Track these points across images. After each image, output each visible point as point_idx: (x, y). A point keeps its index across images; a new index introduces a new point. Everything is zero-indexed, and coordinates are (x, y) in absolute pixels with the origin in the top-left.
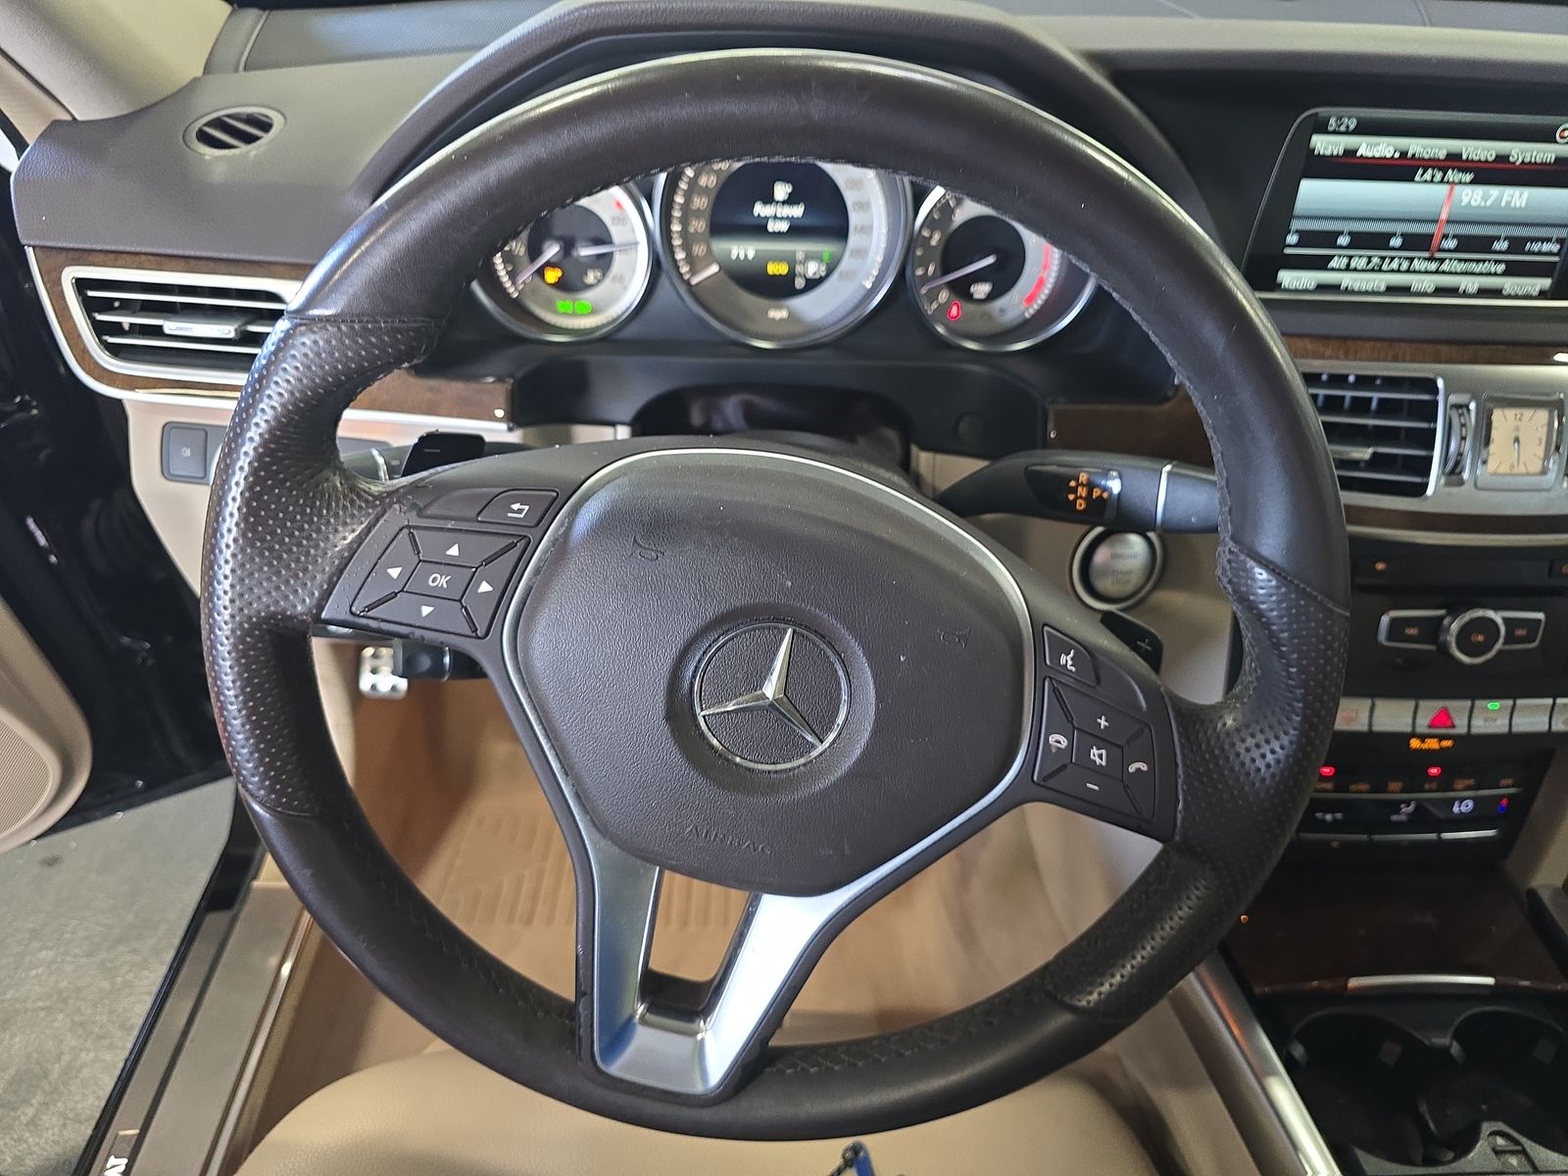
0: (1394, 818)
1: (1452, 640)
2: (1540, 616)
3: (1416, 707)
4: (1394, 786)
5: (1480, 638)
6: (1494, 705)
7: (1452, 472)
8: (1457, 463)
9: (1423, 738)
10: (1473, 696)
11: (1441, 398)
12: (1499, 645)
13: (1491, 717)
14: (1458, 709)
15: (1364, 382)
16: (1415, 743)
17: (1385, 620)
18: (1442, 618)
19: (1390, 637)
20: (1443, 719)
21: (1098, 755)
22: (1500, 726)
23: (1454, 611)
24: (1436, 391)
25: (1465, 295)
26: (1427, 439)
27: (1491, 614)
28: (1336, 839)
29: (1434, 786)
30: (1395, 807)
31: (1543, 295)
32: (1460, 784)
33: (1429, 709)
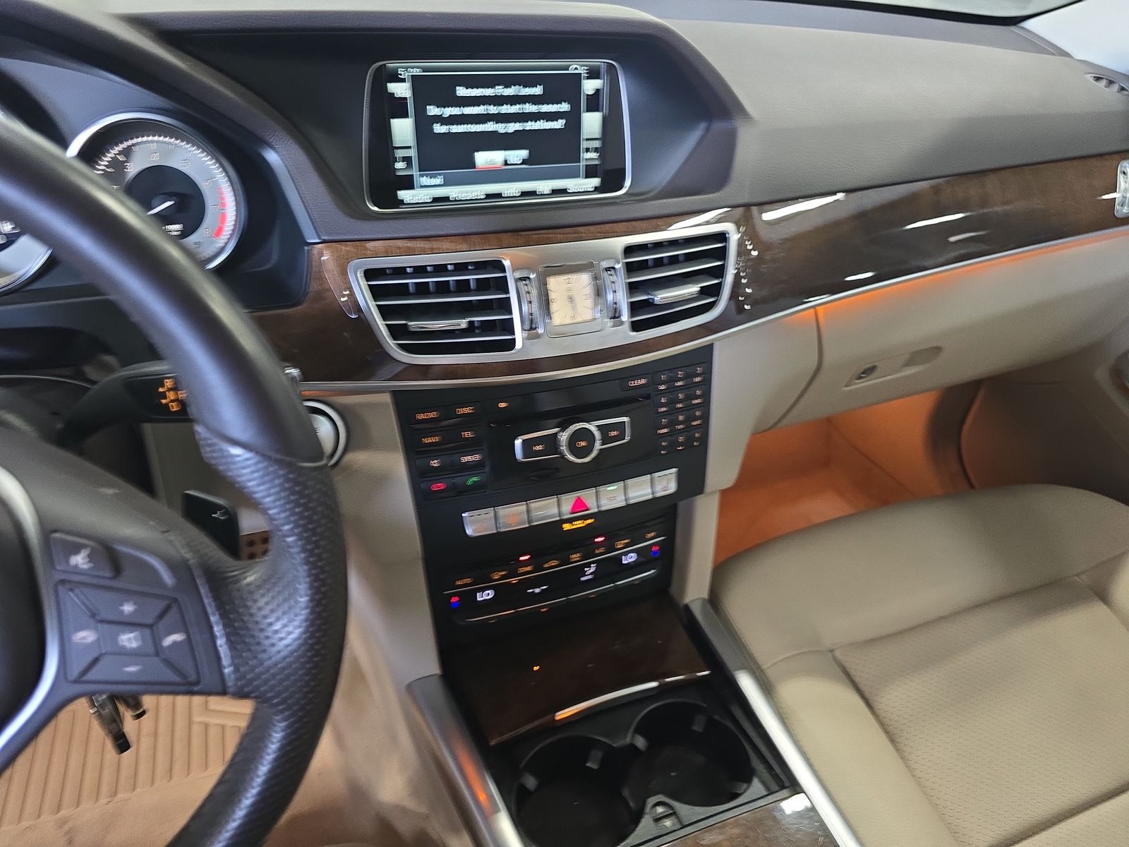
0: (583, 579)
1: (564, 448)
2: (625, 419)
3: (558, 501)
4: (575, 557)
5: (583, 444)
6: (612, 488)
7: (531, 329)
8: (532, 321)
9: (570, 521)
10: (596, 484)
11: (509, 274)
12: (598, 445)
13: (612, 497)
14: (588, 496)
15: (461, 268)
16: (567, 527)
17: (518, 442)
18: (556, 434)
19: (525, 456)
20: (579, 505)
21: (129, 640)
22: (619, 502)
23: (564, 427)
24: (503, 269)
25: (543, 195)
26: (505, 306)
27: (586, 425)
28: (543, 606)
29: (601, 550)
30: (580, 570)
31: (597, 190)
32: (620, 544)
33: (568, 501)
